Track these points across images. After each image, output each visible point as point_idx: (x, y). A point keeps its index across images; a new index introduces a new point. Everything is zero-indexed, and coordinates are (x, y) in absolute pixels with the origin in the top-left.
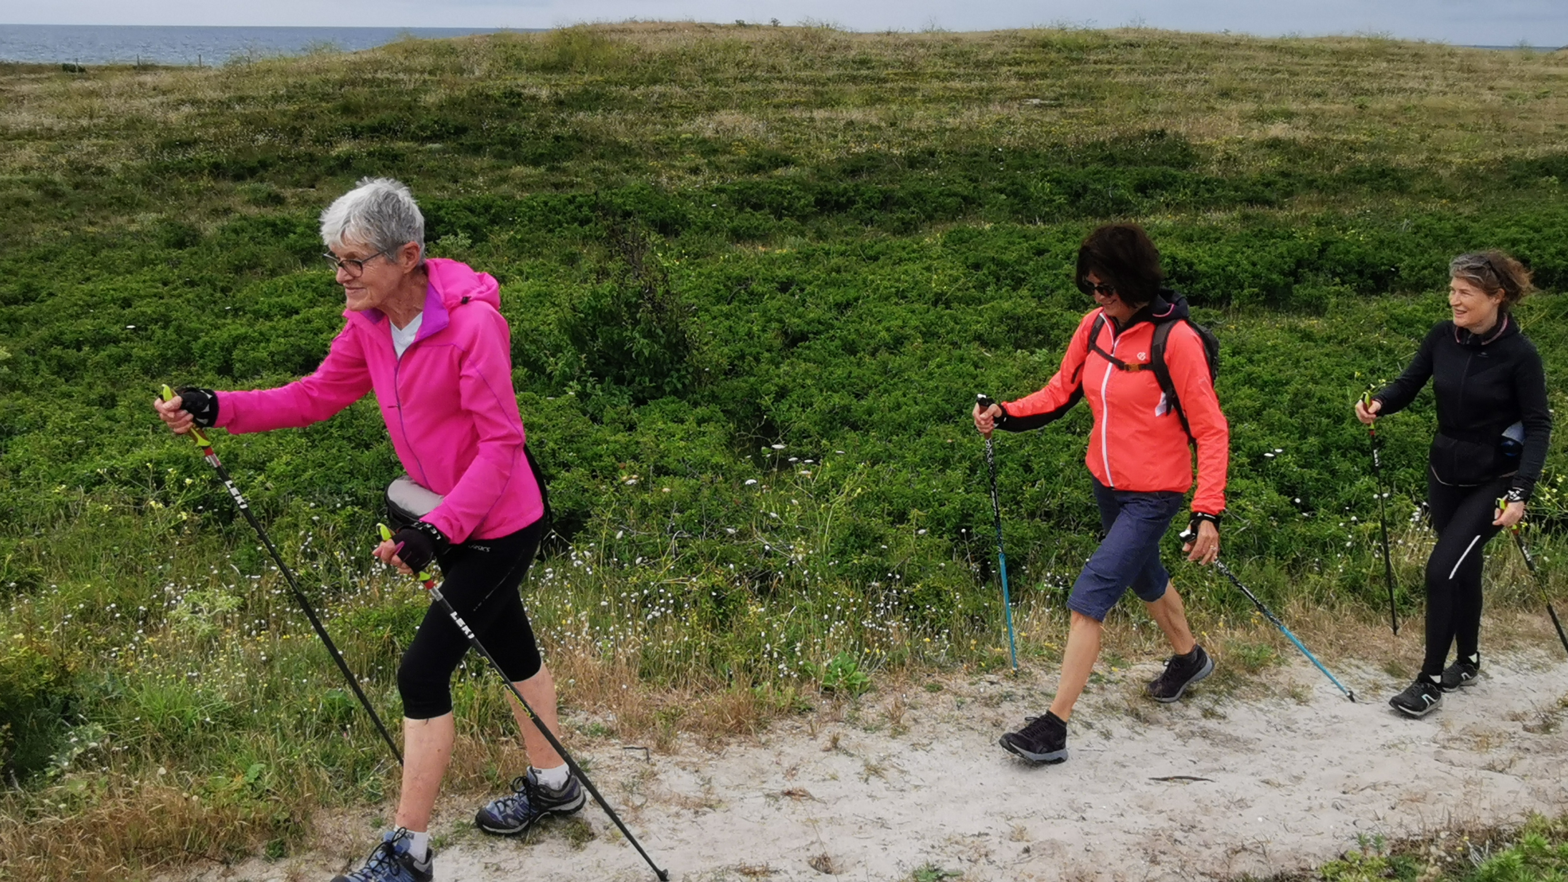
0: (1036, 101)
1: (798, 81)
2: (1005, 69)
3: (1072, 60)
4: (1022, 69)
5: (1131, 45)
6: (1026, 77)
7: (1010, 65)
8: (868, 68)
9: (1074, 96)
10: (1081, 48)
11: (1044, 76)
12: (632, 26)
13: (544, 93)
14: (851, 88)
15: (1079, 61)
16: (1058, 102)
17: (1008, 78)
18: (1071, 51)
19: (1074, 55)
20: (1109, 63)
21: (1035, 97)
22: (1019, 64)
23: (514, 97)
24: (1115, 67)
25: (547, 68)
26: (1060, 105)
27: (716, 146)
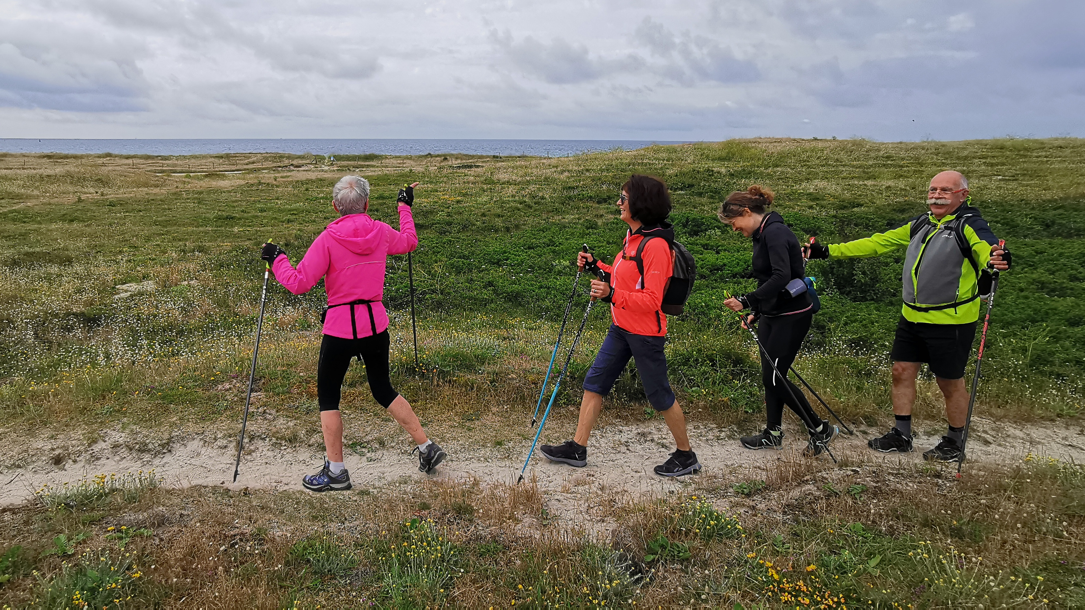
0: (1000, 177)
1: (853, 166)
2: (976, 161)
3: (1021, 155)
4: (988, 160)
5: (1061, 147)
6: (992, 165)
7: (980, 158)
8: (892, 160)
9: (1024, 175)
10: (1026, 149)
11: (1003, 164)
12: (759, 140)
13: (723, 170)
14: (884, 170)
15: (1025, 156)
16: (1014, 178)
17: (980, 165)
18: (1020, 151)
19: (1022, 153)
20: (1046, 157)
21: (1000, 175)
22: (986, 158)
23: (710, 172)
24: (1052, 159)
25: (721, 159)
26: (1016, 180)
27: (818, 197)
